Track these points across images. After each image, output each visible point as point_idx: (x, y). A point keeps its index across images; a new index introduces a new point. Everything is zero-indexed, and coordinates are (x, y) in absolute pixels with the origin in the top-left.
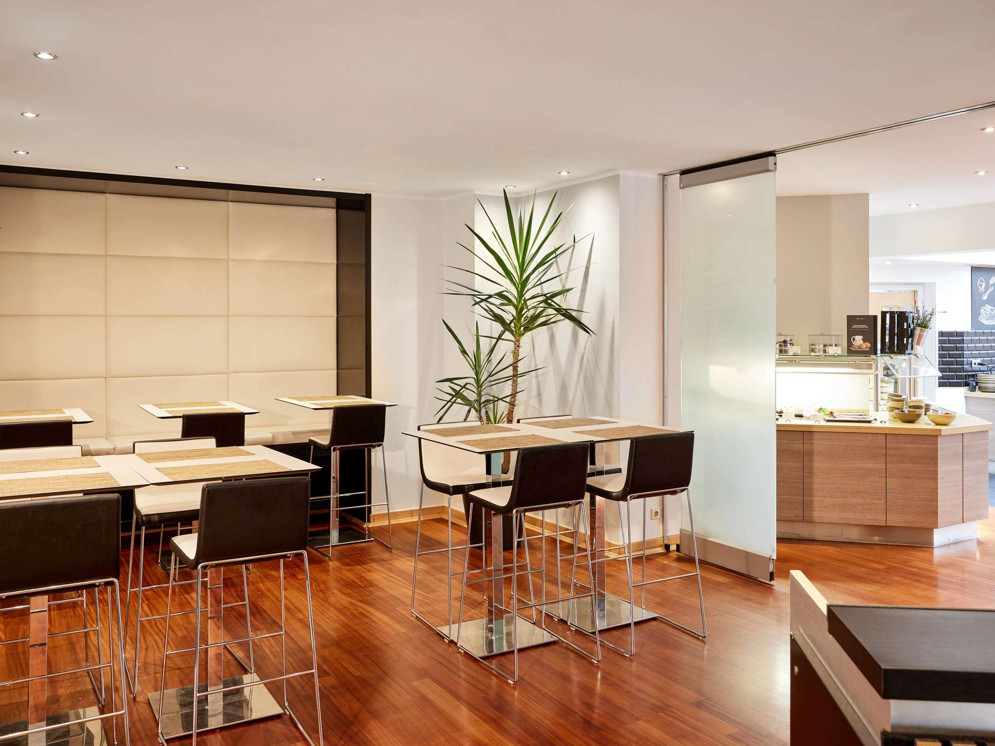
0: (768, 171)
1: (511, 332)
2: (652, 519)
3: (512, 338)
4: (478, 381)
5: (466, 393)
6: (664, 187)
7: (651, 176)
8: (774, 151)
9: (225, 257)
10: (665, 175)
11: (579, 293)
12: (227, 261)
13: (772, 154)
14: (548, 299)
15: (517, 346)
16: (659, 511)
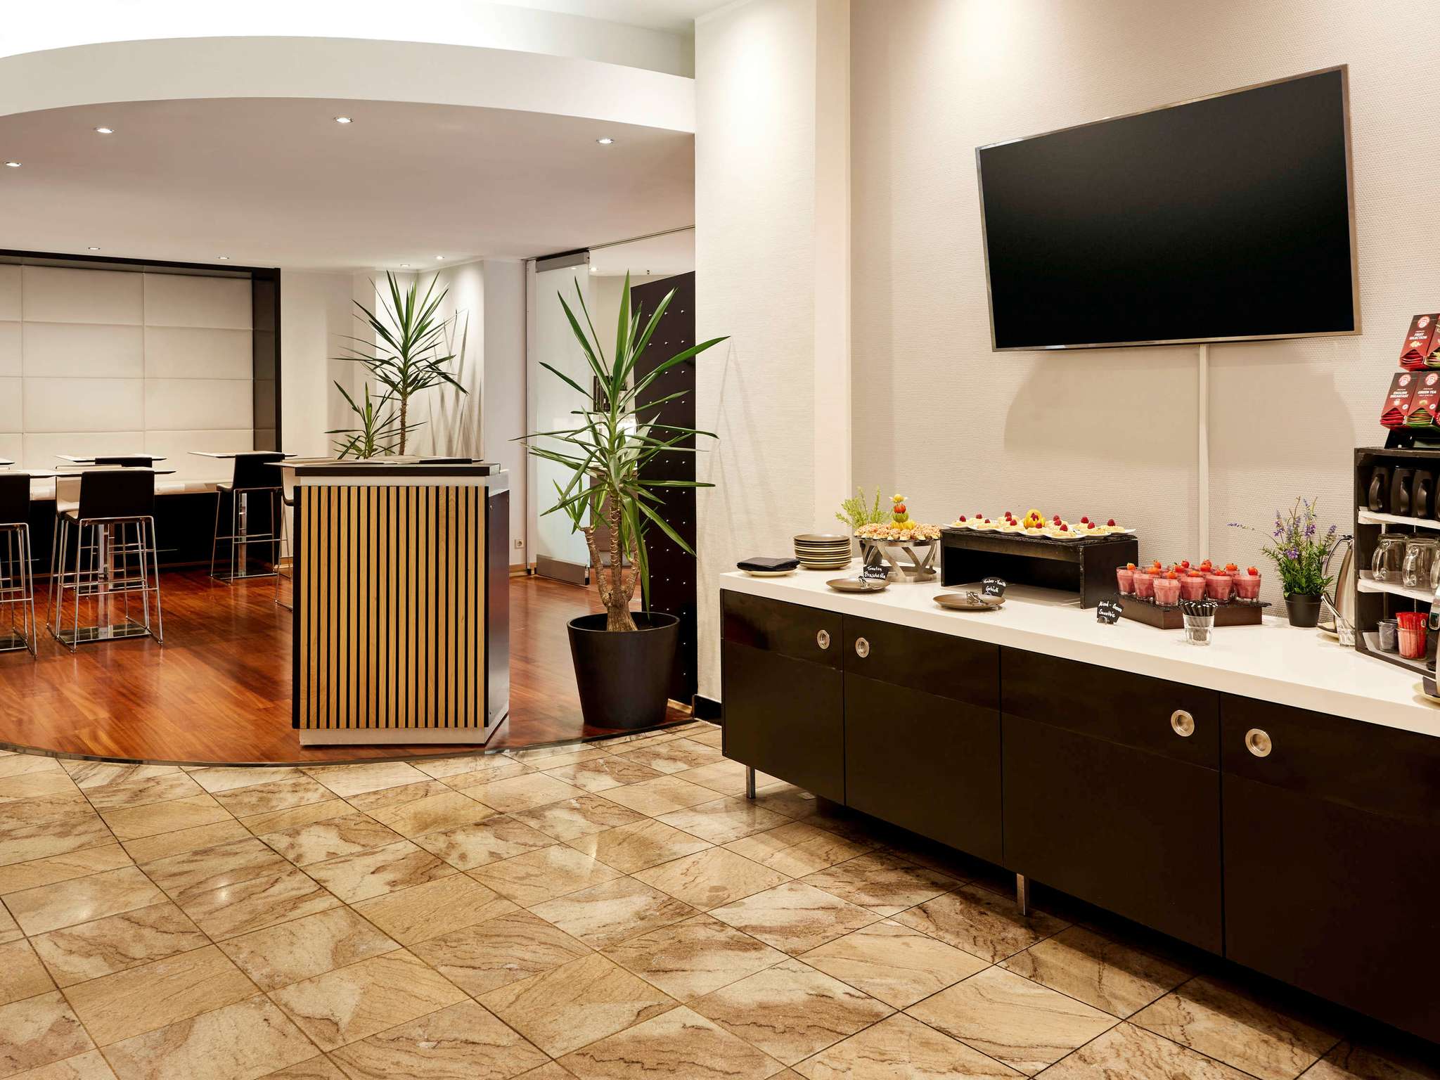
0: (584, 263)
1: (399, 391)
2: (516, 548)
3: (400, 397)
4: (367, 433)
5: (357, 443)
6: (526, 270)
7: (515, 261)
8: (587, 248)
9: (141, 324)
10: (528, 261)
11: (460, 358)
12: (142, 327)
13: (586, 250)
14: (433, 366)
15: (404, 404)
16: (522, 541)
